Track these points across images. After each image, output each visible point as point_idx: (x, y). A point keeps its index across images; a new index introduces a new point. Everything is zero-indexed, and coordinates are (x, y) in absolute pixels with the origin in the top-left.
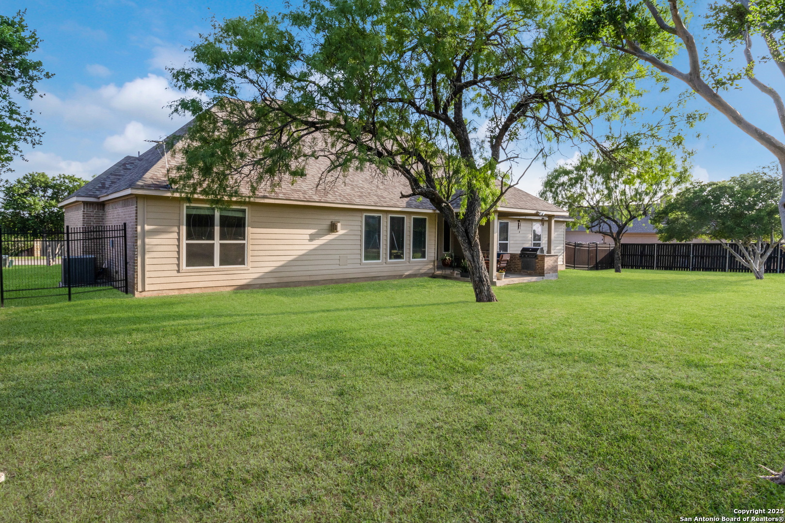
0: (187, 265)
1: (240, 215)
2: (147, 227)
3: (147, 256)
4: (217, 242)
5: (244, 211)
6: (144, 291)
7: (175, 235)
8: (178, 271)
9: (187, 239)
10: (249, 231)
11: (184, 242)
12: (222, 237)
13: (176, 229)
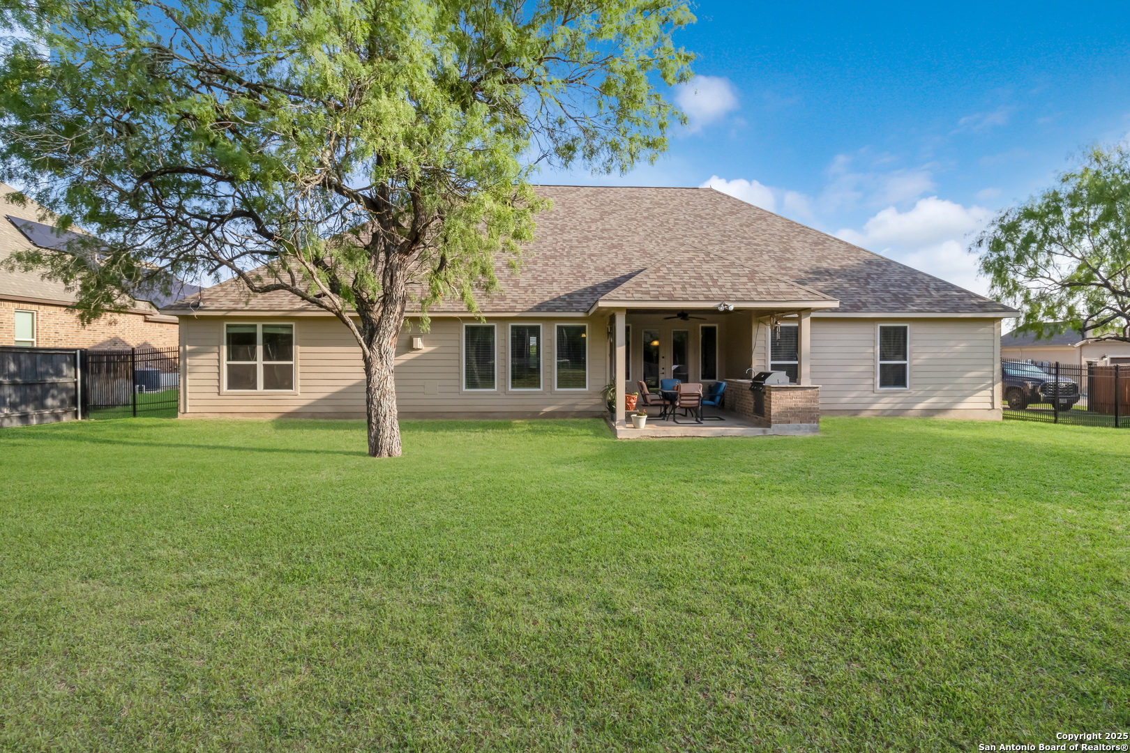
0: (229, 388)
1: (285, 332)
2: (188, 348)
3: (188, 377)
4: (260, 363)
5: (290, 327)
6: (185, 412)
7: (215, 356)
8: (219, 394)
9: (229, 359)
10: (297, 350)
11: (225, 363)
12: (267, 356)
13: (216, 348)
